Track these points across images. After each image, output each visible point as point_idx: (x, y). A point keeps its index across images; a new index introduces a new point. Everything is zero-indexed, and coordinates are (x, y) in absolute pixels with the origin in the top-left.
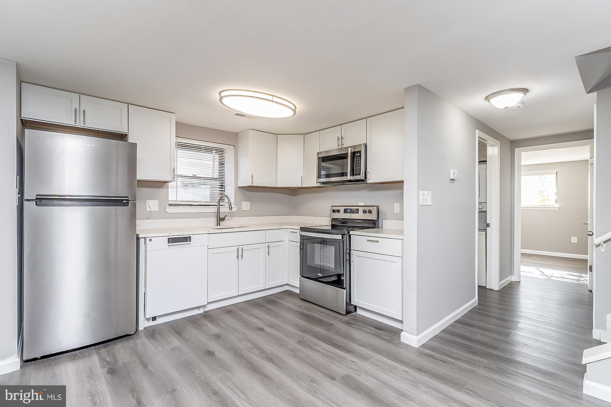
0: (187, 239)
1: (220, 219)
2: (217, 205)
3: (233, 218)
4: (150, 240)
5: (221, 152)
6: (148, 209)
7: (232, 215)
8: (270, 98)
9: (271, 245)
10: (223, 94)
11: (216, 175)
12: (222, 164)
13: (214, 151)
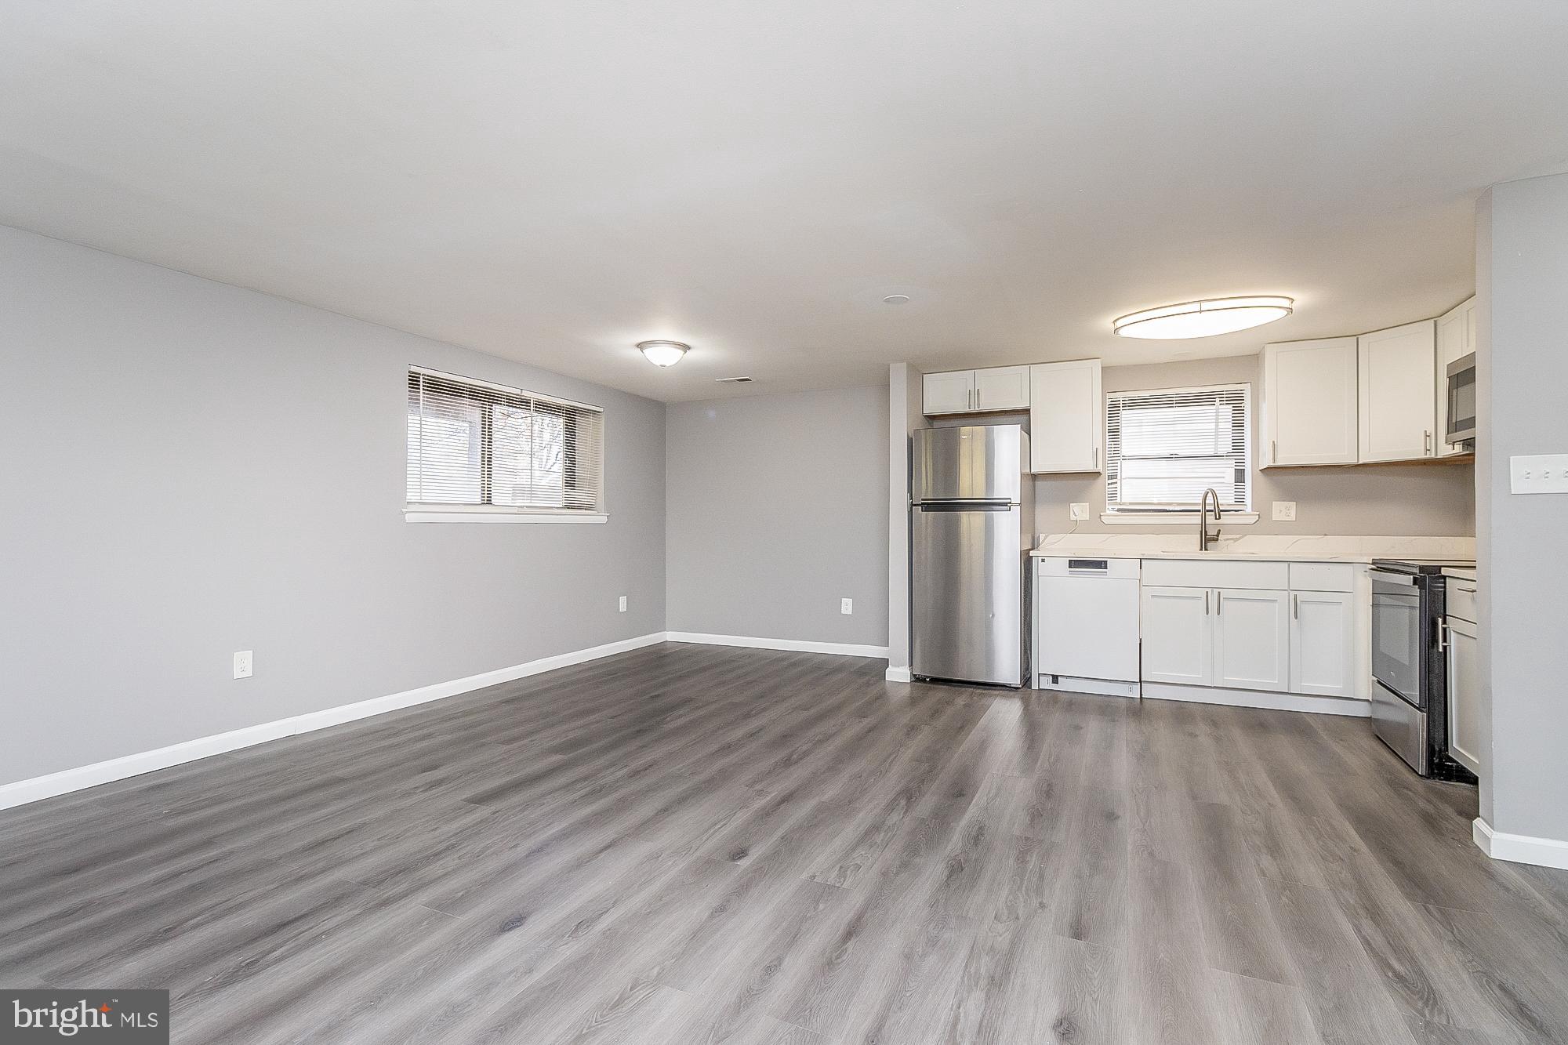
0: (1101, 564)
1: (1207, 540)
2: (1199, 511)
3: (1246, 537)
4: (1043, 561)
5: (1235, 399)
6: (1073, 517)
7: (1244, 530)
8: (1196, 307)
9: (1301, 596)
10: (1119, 323)
11: (1226, 447)
12: (1238, 425)
13: (1218, 400)
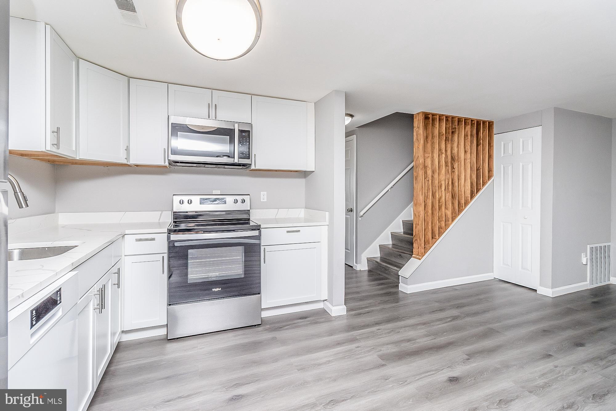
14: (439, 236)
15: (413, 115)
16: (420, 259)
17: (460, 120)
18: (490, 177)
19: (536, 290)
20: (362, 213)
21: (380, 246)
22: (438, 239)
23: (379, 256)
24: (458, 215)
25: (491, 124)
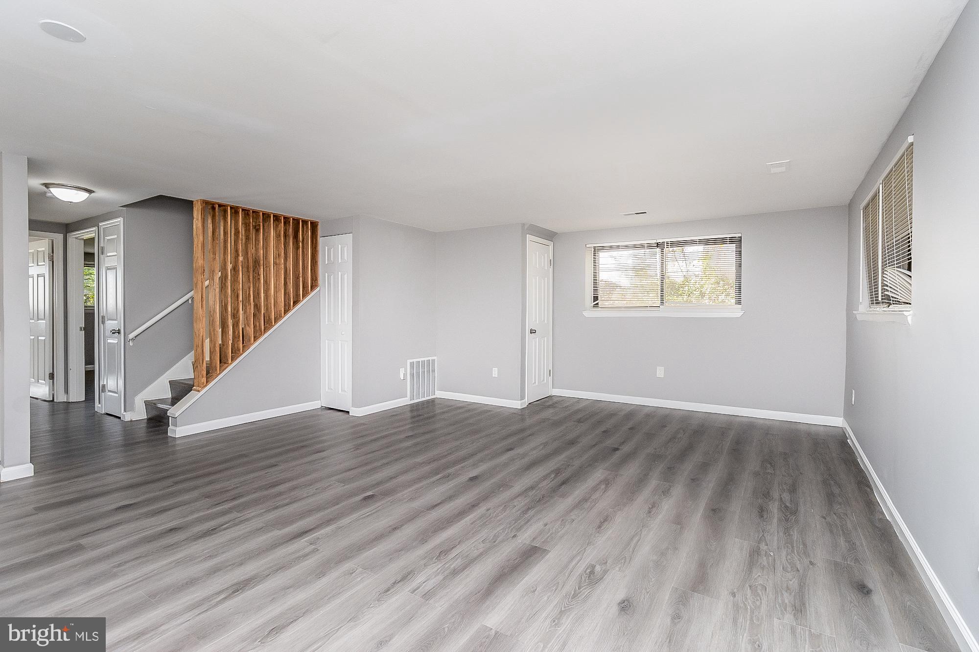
14: (233, 359)
15: (192, 202)
16: (199, 391)
17: (266, 216)
18: (313, 287)
19: (348, 412)
20: (131, 336)
21: (172, 383)
22: (231, 364)
23: (170, 396)
24: (265, 332)
25: (314, 225)
